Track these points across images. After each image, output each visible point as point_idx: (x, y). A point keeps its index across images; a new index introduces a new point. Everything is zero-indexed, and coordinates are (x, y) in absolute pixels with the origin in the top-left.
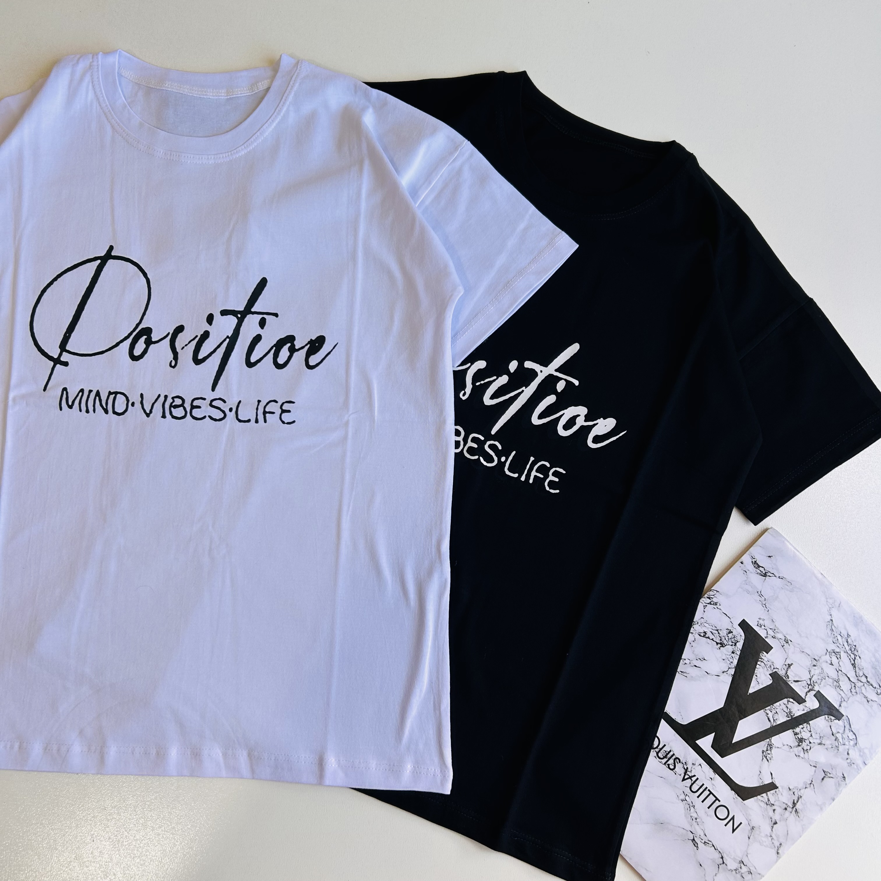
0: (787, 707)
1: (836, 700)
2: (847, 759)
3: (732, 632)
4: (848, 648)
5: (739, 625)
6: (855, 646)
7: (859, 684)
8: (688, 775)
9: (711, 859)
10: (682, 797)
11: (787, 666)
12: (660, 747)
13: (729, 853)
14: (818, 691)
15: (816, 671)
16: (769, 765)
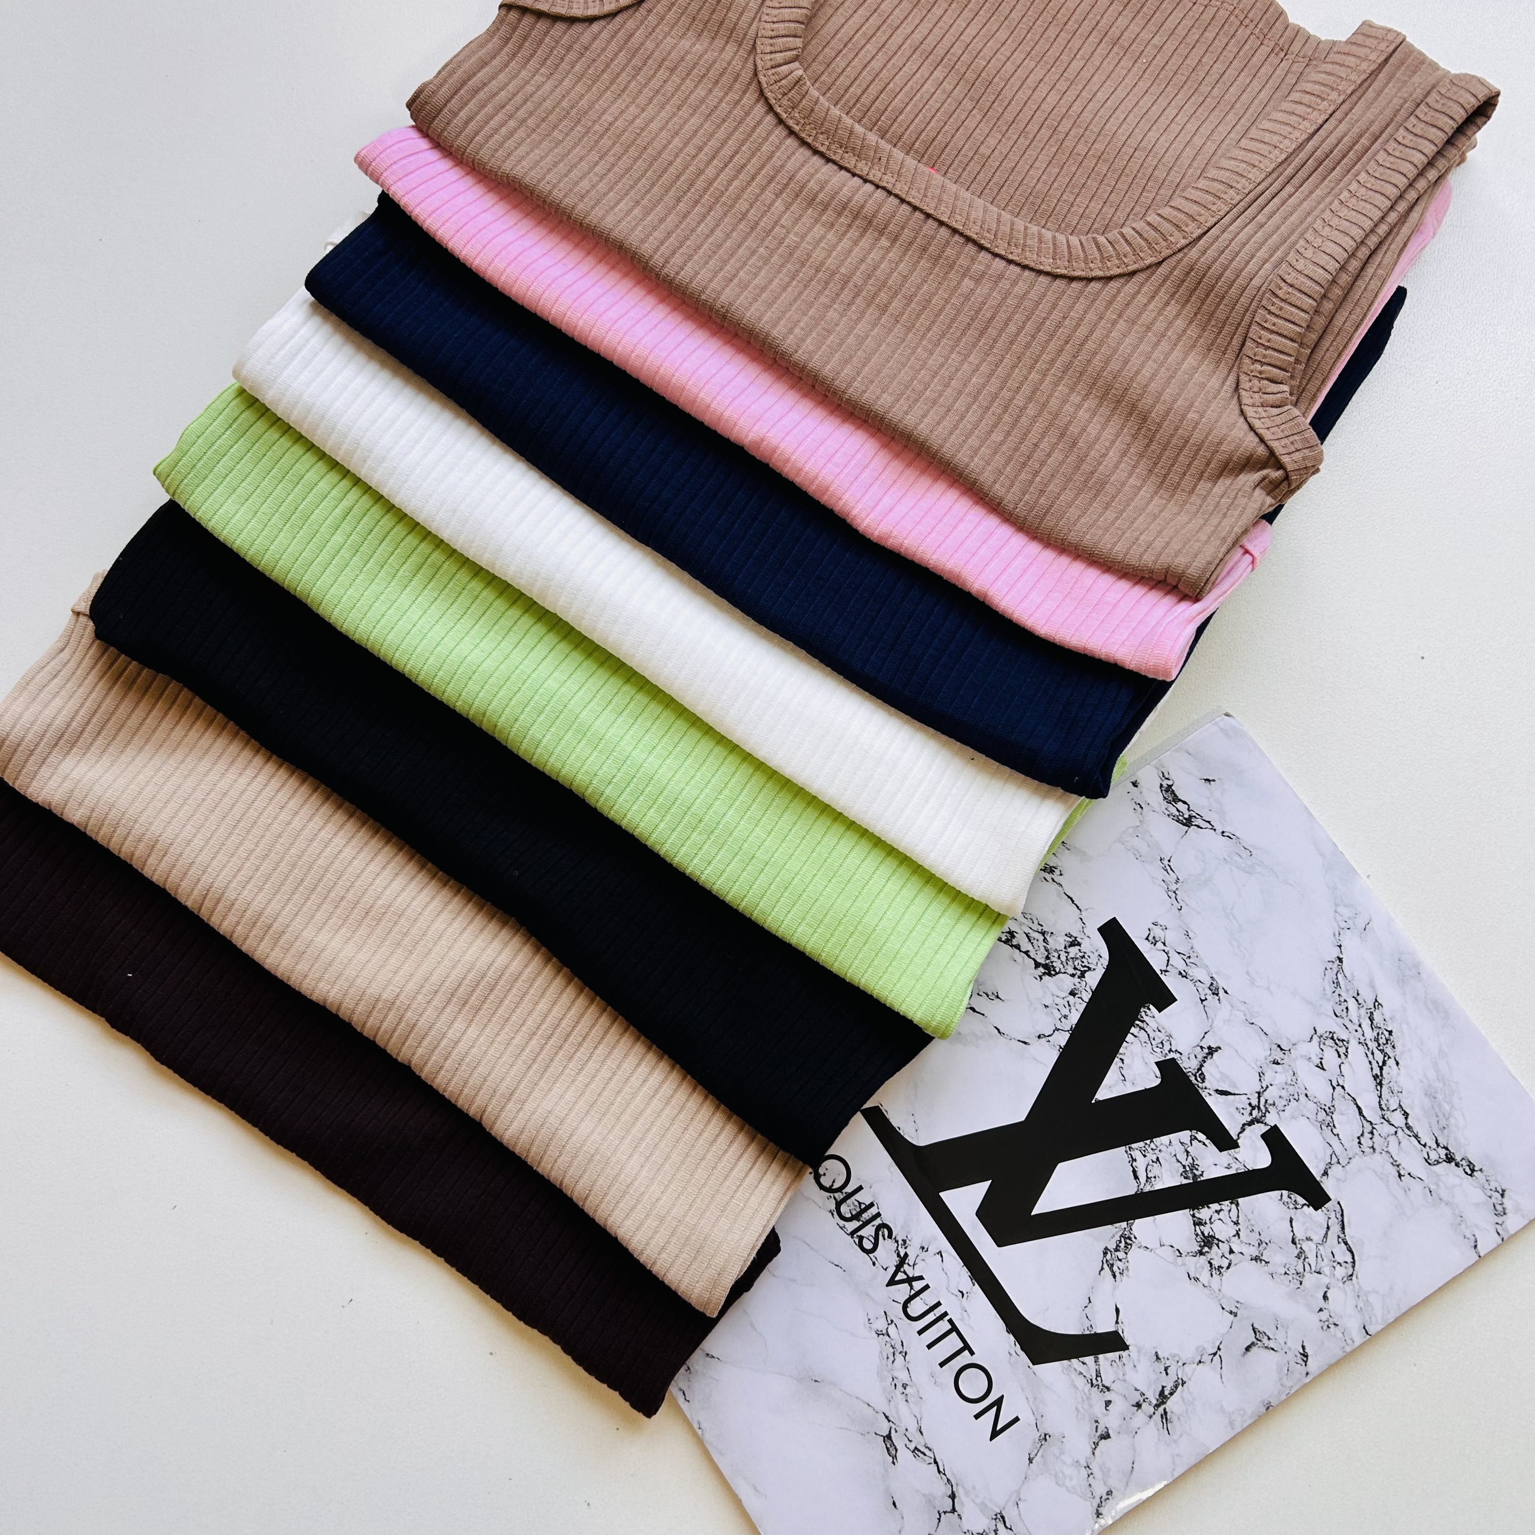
0: (1188, 1152)
1: (1316, 1157)
2: (1321, 1310)
3: (1079, 944)
4: (1370, 1034)
5: (1100, 930)
6: (1390, 1032)
7: (1386, 1129)
8: (905, 1273)
9: (924, 1495)
10: (881, 1325)
11: (1206, 1051)
12: (849, 1189)
13: (974, 1488)
14: (1275, 1129)
15: (1277, 1077)
16: (1114, 1288)
